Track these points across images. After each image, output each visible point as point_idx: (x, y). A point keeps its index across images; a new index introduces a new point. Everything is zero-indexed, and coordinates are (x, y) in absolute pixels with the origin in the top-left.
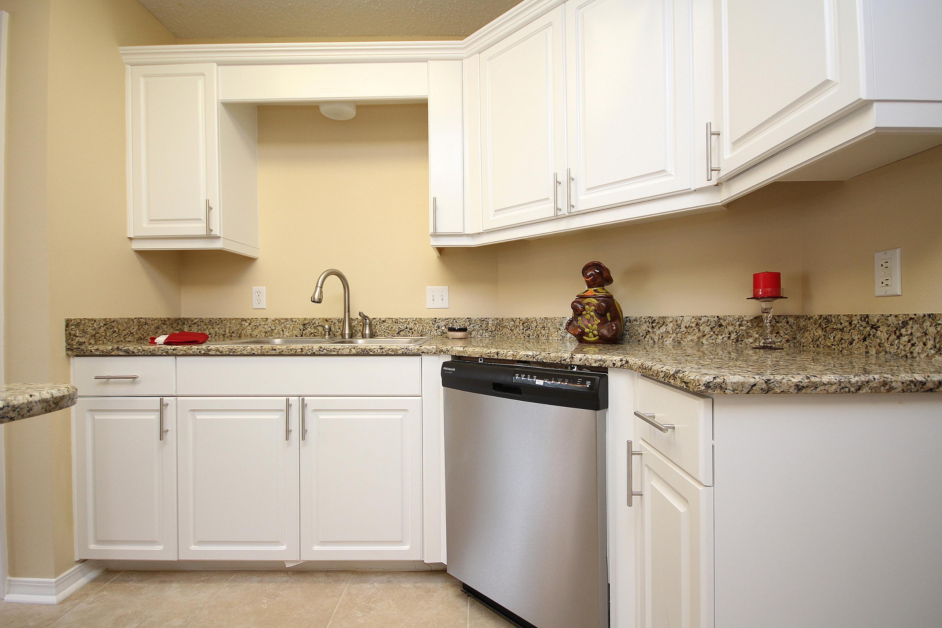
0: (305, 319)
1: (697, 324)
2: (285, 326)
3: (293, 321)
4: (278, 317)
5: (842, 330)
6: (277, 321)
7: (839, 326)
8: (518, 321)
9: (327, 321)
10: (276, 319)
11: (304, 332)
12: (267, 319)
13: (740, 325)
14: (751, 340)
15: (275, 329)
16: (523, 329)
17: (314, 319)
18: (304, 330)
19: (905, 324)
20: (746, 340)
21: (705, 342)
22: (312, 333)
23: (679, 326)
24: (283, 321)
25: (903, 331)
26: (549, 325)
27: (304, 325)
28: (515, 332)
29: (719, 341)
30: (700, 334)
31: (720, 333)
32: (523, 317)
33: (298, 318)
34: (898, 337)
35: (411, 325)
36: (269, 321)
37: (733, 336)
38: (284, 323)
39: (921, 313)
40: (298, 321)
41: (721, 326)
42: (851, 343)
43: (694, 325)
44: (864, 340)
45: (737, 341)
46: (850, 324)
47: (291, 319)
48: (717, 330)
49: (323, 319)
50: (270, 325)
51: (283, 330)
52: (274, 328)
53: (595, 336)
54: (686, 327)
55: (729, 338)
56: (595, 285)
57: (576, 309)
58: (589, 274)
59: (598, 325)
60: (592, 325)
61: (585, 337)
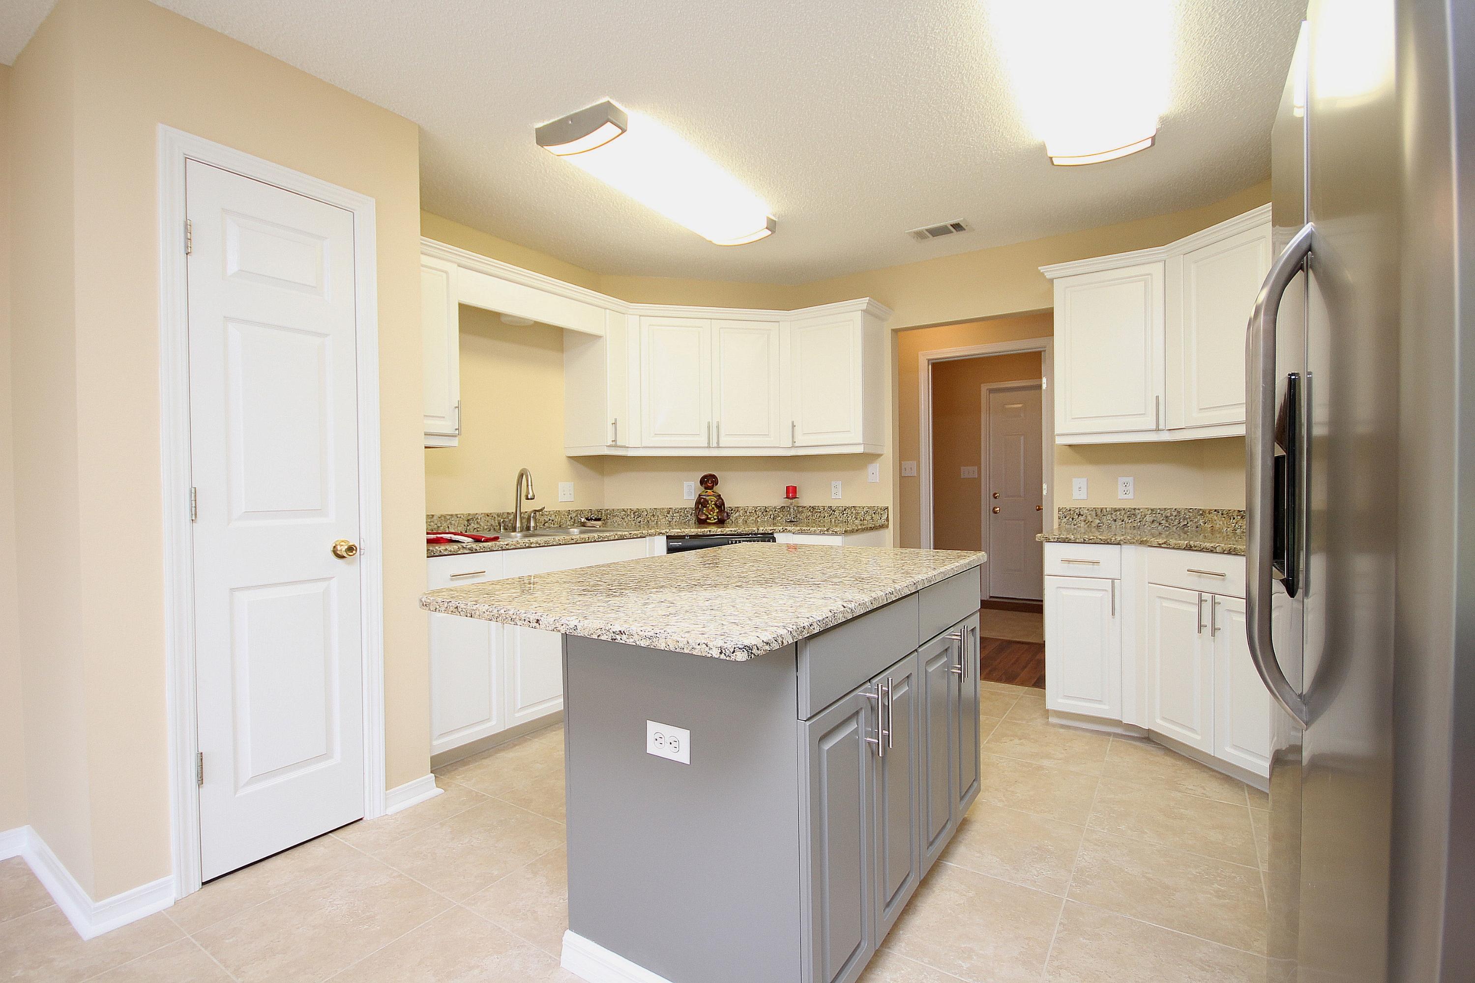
0: (469, 514)
1: (755, 511)
2: (450, 523)
3: (458, 517)
4: (444, 513)
5: (820, 512)
7: (819, 511)
8: (629, 511)
9: (488, 516)
10: (442, 516)
11: (468, 528)
12: (433, 516)
13: (775, 511)
14: (780, 518)
15: (441, 526)
16: (634, 517)
17: (477, 514)
18: (468, 526)
19: (845, 510)
20: (777, 518)
21: (759, 521)
22: (475, 529)
23: (746, 512)
24: (448, 517)
25: (845, 512)
26: (658, 513)
27: (468, 520)
28: (626, 519)
29: (765, 520)
30: (757, 516)
31: (766, 515)
32: (634, 507)
33: (462, 514)
34: (843, 515)
35: (553, 517)
36: (435, 518)
37: (772, 517)
38: (449, 519)
40: (462, 516)
41: (766, 511)
42: (824, 518)
43: (754, 511)
44: (830, 516)
45: (774, 519)
46: (824, 510)
47: (456, 515)
48: (765, 513)
49: (484, 514)
50: (436, 522)
51: (448, 527)
52: (439, 525)
53: (715, 519)
54: (750, 513)
55: (770, 517)
56: (711, 488)
57: (701, 503)
58: (709, 481)
59: (717, 512)
60: (714, 513)
61: (708, 521)
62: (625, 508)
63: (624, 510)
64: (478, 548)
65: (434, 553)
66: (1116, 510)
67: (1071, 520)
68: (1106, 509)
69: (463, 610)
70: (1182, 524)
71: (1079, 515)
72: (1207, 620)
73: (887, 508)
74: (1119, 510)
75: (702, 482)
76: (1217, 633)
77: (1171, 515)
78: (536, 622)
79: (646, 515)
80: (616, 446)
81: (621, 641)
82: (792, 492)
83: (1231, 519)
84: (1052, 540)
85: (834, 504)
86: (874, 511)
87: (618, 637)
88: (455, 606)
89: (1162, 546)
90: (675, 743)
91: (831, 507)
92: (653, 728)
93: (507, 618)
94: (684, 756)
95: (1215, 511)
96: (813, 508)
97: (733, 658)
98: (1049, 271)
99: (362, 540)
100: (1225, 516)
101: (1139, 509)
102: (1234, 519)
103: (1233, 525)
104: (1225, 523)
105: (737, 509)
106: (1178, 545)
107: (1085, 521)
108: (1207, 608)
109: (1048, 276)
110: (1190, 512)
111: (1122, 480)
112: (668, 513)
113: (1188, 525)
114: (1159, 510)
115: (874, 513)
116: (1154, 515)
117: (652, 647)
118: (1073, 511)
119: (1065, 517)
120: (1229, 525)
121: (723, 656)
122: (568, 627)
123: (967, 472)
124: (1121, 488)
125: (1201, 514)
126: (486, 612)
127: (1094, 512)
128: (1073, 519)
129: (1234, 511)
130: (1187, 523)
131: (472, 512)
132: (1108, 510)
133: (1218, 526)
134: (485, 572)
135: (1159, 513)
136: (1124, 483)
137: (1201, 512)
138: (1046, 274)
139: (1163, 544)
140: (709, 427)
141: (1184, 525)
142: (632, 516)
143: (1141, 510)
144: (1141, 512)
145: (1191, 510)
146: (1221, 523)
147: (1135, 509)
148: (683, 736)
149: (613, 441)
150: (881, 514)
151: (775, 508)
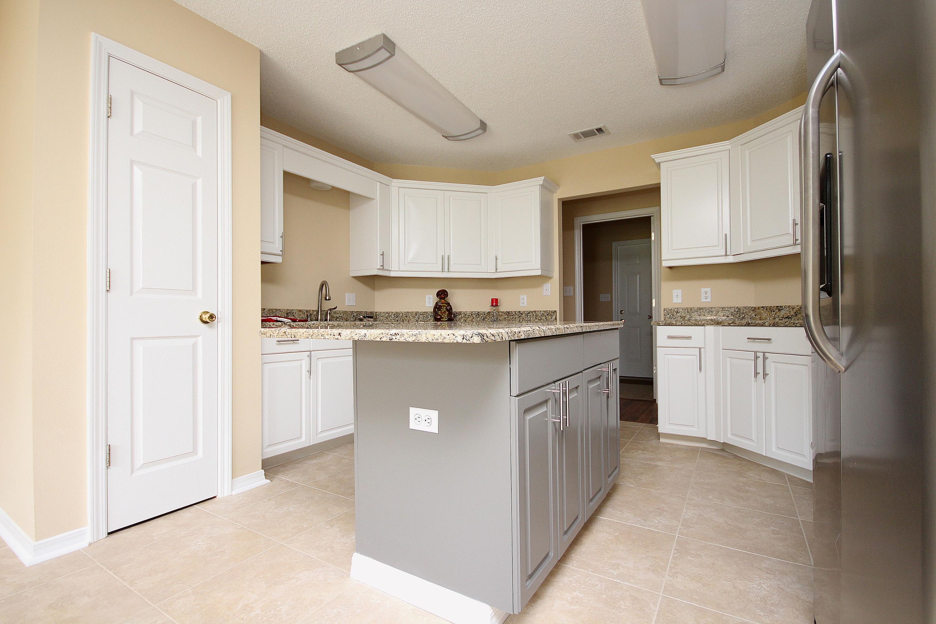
0: (288, 310)
1: (472, 314)
3: (280, 311)
4: (271, 308)
5: (513, 315)
6: (271, 311)
7: (512, 314)
8: (391, 313)
9: (300, 311)
10: (270, 309)
13: (484, 314)
14: (487, 319)
16: (394, 317)
17: (293, 310)
19: (529, 313)
20: (486, 319)
23: (466, 315)
24: (274, 311)
25: (529, 315)
26: (409, 315)
27: (287, 313)
28: (389, 319)
29: (478, 320)
30: (472, 318)
31: (479, 317)
32: (394, 311)
33: (283, 309)
34: (527, 316)
35: (342, 315)
36: (266, 311)
38: (275, 312)
39: (532, 310)
40: (283, 311)
41: (479, 315)
42: (515, 319)
43: (470, 315)
44: (519, 317)
45: (483, 320)
46: (515, 313)
47: (280, 309)
48: (477, 316)
49: (298, 310)
53: (446, 318)
54: (468, 315)
55: (481, 319)
56: (444, 298)
57: (437, 307)
58: (442, 294)
59: (447, 314)
60: (445, 314)
61: (441, 319)
62: (388, 311)
63: (387, 313)
64: (294, 325)
65: (266, 326)
66: (700, 309)
67: (672, 316)
68: (694, 308)
69: (289, 333)
70: (741, 316)
71: (677, 312)
72: (760, 370)
73: (556, 311)
74: (702, 309)
75: (438, 294)
76: (767, 377)
77: (735, 311)
78: (339, 335)
79: (402, 316)
80: (383, 269)
81: (396, 340)
82: (495, 302)
83: (772, 312)
84: (661, 324)
85: (521, 310)
86: (547, 314)
87: (394, 337)
89: (731, 325)
90: (428, 420)
91: (520, 311)
92: (413, 411)
93: (318, 335)
94: (434, 428)
95: (762, 307)
96: (509, 312)
97: (471, 341)
98: (658, 157)
99: (219, 313)
100: (768, 310)
101: (714, 308)
102: (774, 311)
104: (769, 314)
105: (460, 313)
106: (741, 323)
107: (680, 316)
108: (760, 361)
109: (657, 160)
110: (746, 309)
111: (703, 290)
112: (416, 315)
113: (745, 317)
114: (727, 308)
115: (548, 315)
116: (724, 311)
117: (417, 341)
118: (673, 310)
119: (668, 314)
120: (771, 315)
121: (464, 341)
122: (360, 335)
123: (604, 298)
124: (703, 295)
125: (754, 310)
126: (304, 333)
127: (686, 310)
128: (673, 315)
129: (774, 306)
130: (745, 316)
131: (290, 308)
132: (695, 309)
133: (764, 316)
134: (298, 340)
135: (727, 310)
136: (705, 292)
138: (655, 160)
139: (731, 323)
140: (442, 259)
141: (743, 317)
142: (393, 317)
143: (716, 308)
144: (716, 310)
145: (747, 308)
146: (766, 315)
147: (712, 308)
148: (434, 415)
149: (381, 266)
150: (552, 315)
151: (484, 312)
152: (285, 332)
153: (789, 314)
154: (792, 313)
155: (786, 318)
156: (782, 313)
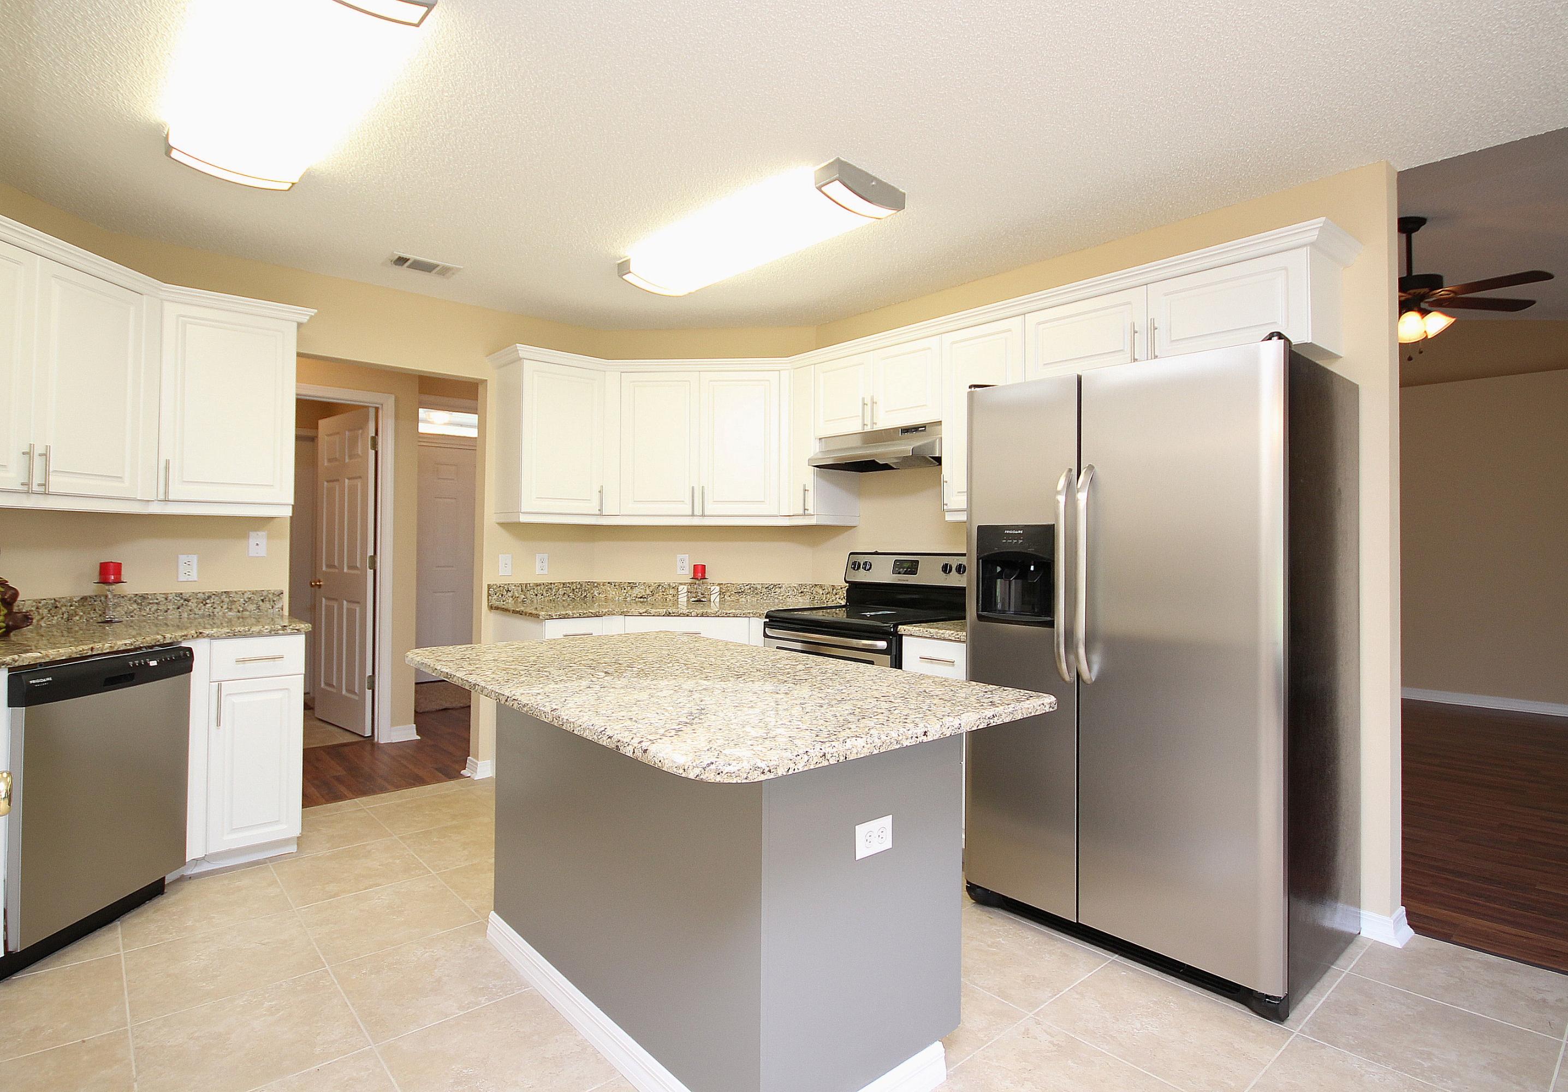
1: (37, 608)
5: (158, 604)
7: (155, 601)
13: (71, 606)
14: (77, 618)
19: (209, 597)
20: (75, 618)
21: (43, 625)
25: (208, 601)
29: (55, 622)
34: (204, 605)
37: (66, 616)
39: (220, 590)
41: (56, 607)
42: (166, 612)
44: (178, 608)
45: (68, 620)
46: (166, 599)
48: (53, 612)
66: (537, 585)
67: (500, 596)
68: (530, 584)
69: (834, 755)
70: (583, 596)
71: (508, 591)
73: (283, 592)
74: (540, 585)
77: (577, 588)
78: (924, 735)
82: (110, 573)
84: (555, 617)
85: (187, 590)
86: (262, 598)
88: (822, 754)
91: (181, 594)
95: (609, 583)
96: (144, 597)
98: (523, 350)
100: (617, 587)
101: (554, 584)
102: (625, 589)
103: (624, 594)
104: (618, 594)
107: (512, 597)
109: (521, 354)
111: (538, 557)
119: (496, 594)
122: (953, 728)
124: (538, 564)
126: (866, 745)
127: (520, 588)
128: (502, 595)
129: (625, 583)
132: (531, 585)
136: (540, 559)
137: (596, 585)
138: (519, 352)
143: (556, 585)
144: (556, 586)
145: (591, 583)
146: (614, 593)
147: (551, 583)
150: (274, 601)
151: (71, 600)
152: (824, 755)
153: (644, 594)
154: (648, 592)
155: (641, 598)
156: (636, 592)
